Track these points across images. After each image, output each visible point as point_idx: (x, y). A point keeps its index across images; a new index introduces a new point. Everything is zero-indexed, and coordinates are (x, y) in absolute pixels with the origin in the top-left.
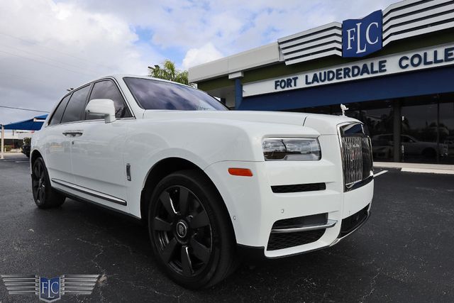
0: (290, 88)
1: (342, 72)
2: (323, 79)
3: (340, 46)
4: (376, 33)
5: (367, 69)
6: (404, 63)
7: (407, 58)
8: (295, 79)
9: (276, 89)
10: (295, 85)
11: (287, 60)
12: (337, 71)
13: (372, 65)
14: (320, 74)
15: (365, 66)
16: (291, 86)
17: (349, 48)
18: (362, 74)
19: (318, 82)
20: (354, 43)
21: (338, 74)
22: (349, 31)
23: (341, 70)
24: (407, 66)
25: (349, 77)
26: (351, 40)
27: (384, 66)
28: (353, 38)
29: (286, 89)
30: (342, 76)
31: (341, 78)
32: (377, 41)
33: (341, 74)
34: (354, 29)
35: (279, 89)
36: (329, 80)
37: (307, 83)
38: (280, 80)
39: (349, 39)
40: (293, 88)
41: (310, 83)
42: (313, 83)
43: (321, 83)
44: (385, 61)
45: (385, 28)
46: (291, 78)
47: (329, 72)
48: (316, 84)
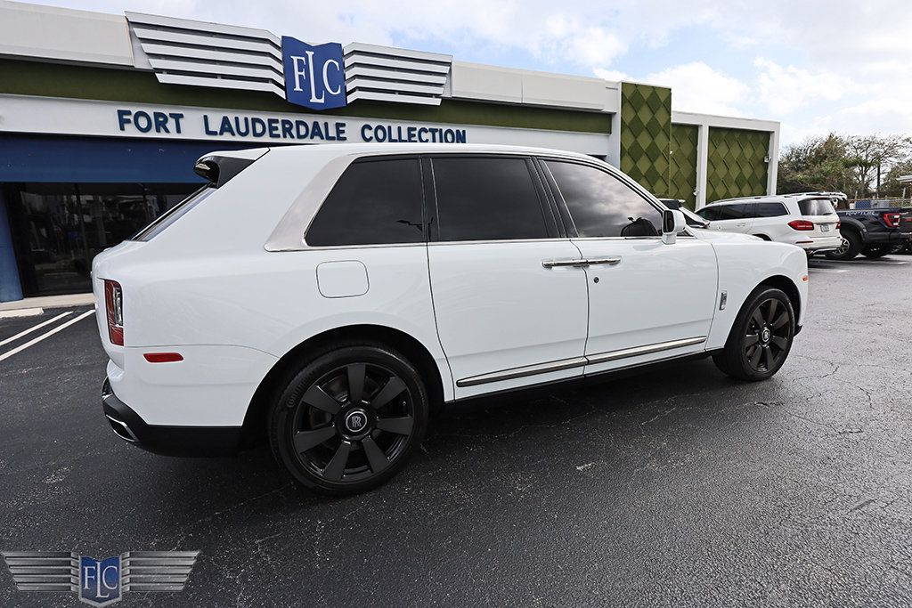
0: (163, 135)
1: (279, 126)
2: (243, 129)
3: (281, 81)
4: (338, 77)
5: (319, 129)
6: (368, 134)
7: (370, 128)
8: (177, 117)
9: (122, 128)
10: (179, 131)
11: (161, 71)
12: (271, 121)
13: (326, 124)
14: (237, 119)
15: (316, 125)
16: (167, 131)
17: (298, 88)
18: (312, 138)
19: (233, 134)
20: (305, 82)
21: (272, 129)
22: (295, 59)
23: (277, 121)
24: (371, 138)
25: (292, 137)
26: (300, 76)
27: (343, 132)
28: (303, 73)
29: (153, 134)
30: (280, 132)
31: (278, 136)
32: (339, 92)
33: (276, 128)
34: (303, 59)
35: (131, 131)
36: (256, 135)
37: (208, 132)
38: (134, 110)
39: (297, 73)
40: (173, 135)
41: (214, 133)
42: (221, 134)
43: (238, 138)
44: (344, 125)
45: (349, 74)
46: (167, 112)
47: (255, 121)
48: (227, 137)
